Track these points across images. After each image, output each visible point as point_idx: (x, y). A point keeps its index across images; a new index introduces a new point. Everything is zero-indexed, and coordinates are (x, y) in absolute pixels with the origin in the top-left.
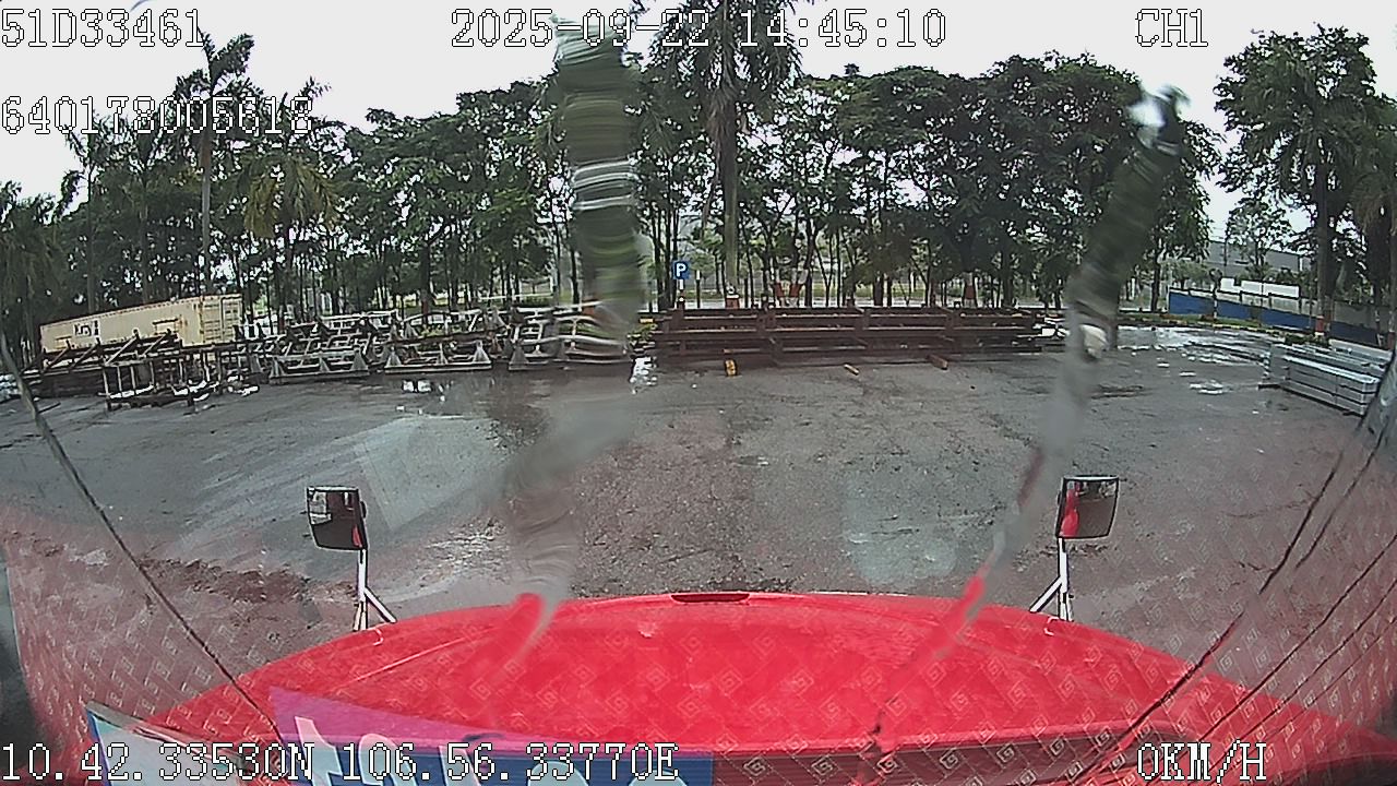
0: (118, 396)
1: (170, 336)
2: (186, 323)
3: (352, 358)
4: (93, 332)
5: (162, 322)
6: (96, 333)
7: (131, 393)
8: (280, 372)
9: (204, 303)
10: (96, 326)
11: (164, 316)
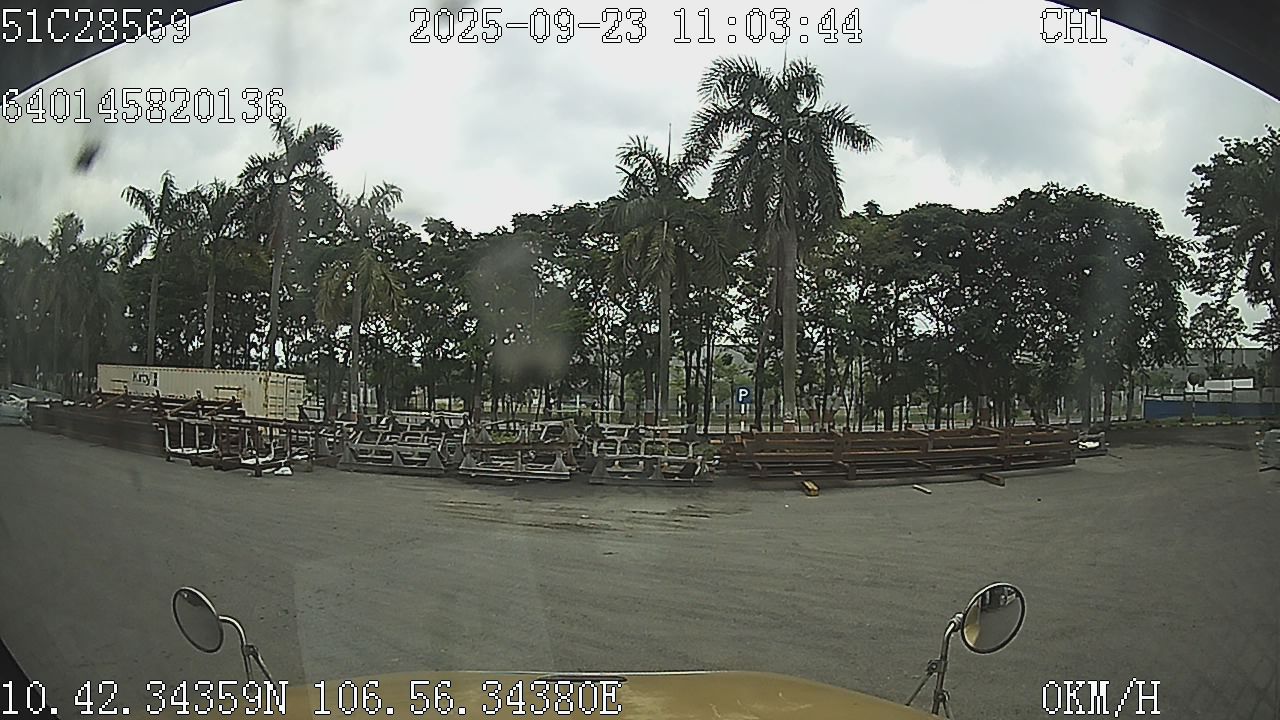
0: (179, 451)
1: (234, 405)
2: (250, 394)
3: (427, 455)
4: (152, 381)
5: (224, 388)
6: (155, 384)
7: (195, 451)
8: (351, 459)
9: (271, 379)
10: (156, 377)
11: (228, 383)
